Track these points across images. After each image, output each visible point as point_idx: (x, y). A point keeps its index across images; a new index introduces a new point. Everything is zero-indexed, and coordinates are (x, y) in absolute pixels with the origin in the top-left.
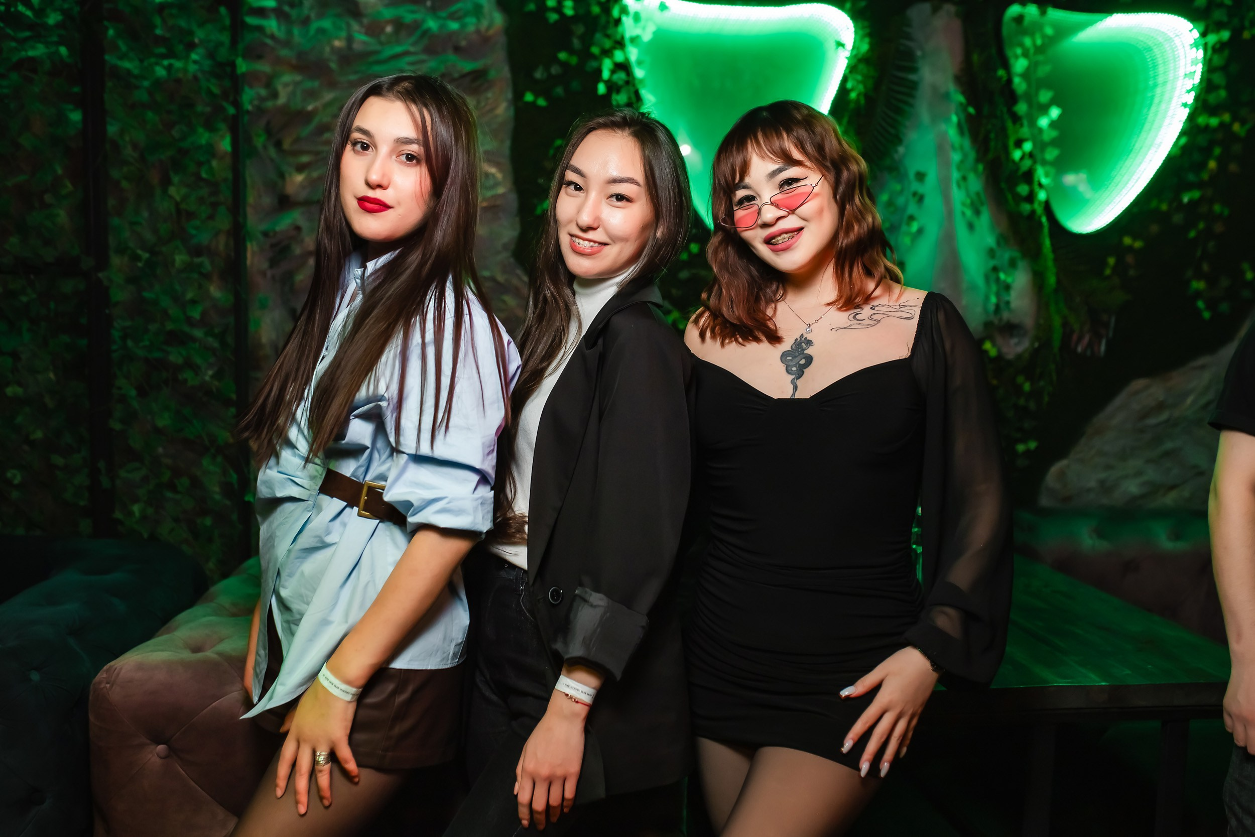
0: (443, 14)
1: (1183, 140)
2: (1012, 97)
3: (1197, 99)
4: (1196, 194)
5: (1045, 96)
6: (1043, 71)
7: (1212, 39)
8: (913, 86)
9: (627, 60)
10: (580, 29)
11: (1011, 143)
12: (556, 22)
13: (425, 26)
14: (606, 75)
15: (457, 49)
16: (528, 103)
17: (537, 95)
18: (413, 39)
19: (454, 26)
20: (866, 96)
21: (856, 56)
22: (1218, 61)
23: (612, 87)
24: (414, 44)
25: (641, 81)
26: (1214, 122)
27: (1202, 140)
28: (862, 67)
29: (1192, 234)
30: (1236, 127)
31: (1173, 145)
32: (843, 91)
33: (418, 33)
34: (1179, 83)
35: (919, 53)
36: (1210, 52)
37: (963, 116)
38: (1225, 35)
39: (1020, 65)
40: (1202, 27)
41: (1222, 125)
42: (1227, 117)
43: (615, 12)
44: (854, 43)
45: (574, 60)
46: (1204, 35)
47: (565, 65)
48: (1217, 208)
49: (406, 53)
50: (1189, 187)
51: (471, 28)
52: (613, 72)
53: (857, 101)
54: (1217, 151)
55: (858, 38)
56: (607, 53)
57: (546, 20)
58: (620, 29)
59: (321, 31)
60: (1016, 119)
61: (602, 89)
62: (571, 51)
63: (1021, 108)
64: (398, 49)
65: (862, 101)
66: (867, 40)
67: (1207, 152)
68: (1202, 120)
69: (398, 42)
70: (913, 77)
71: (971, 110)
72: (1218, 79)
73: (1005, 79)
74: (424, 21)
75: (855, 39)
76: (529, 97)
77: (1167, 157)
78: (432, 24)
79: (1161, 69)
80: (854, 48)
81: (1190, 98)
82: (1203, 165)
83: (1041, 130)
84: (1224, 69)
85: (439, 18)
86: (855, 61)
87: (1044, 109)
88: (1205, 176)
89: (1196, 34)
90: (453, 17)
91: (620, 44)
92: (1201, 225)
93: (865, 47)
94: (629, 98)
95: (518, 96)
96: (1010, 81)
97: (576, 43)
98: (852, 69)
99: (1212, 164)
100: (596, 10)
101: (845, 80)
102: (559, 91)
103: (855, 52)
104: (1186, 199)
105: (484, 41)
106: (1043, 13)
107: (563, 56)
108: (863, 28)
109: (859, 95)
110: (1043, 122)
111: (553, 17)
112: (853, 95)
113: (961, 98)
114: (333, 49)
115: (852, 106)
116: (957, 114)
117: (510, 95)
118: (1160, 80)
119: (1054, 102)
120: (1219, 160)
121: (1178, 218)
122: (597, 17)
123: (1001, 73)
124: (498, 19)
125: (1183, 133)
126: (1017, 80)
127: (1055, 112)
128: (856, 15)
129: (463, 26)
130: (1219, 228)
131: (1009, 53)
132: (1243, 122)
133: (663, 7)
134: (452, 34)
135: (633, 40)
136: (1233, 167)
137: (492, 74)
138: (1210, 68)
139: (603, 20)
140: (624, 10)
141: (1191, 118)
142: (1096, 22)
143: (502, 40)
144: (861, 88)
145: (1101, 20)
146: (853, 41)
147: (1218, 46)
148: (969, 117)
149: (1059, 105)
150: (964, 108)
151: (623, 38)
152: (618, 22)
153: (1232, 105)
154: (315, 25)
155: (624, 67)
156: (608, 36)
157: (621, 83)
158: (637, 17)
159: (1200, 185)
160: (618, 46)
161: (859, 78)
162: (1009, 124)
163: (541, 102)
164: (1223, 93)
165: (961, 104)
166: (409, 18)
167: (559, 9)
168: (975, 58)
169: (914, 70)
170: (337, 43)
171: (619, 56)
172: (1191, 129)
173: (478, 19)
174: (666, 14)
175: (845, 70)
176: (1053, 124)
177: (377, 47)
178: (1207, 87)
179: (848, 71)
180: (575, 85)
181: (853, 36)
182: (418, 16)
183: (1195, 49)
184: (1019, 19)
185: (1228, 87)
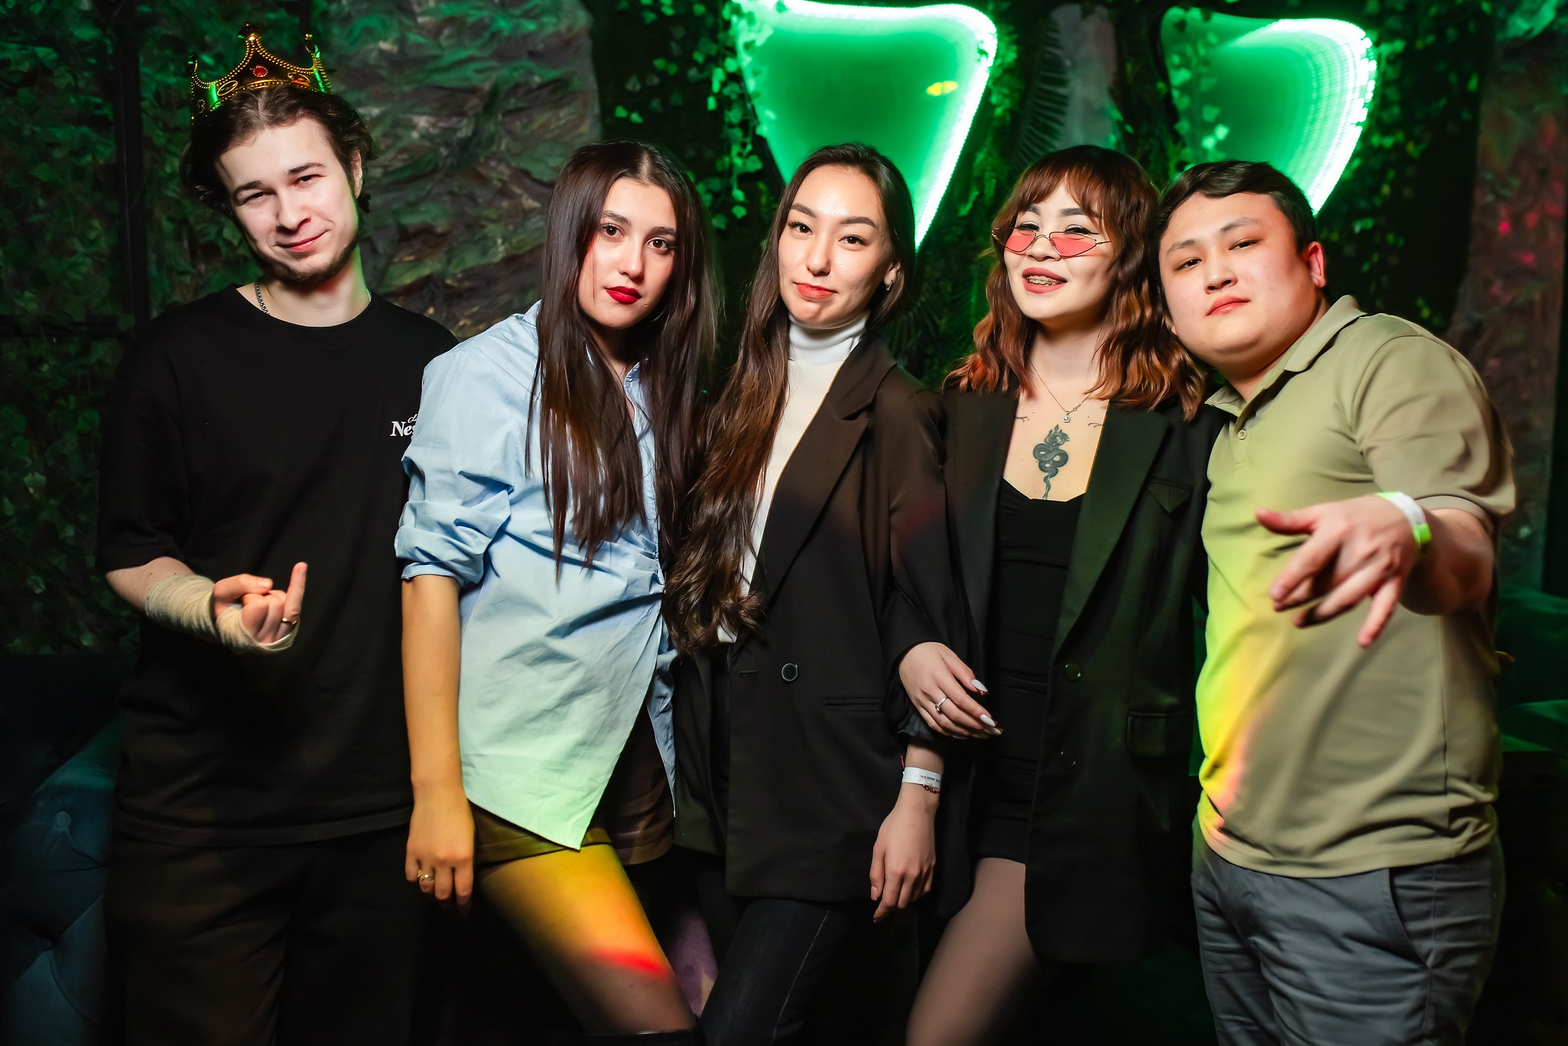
0: (517, 12)
1: (1357, 163)
2: (1172, 114)
3: (1370, 116)
4: (1369, 223)
5: (1210, 113)
6: (1206, 84)
7: (1386, 49)
8: (1063, 101)
9: (739, 69)
10: (679, 32)
11: (1172, 165)
12: (654, 23)
13: (494, 28)
14: (716, 87)
15: (532, 55)
16: (620, 119)
17: (630, 110)
18: (479, 42)
19: (530, 26)
20: (1012, 112)
21: (1001, 65)
22: (1392, 73)
23: (724, 103)
24: (482, 47)
25: (757, 94)
26: (1388, 142)
27: (1376, 163)
28: (1007, 78)
29: (1366, 267)
30: (1411, 148)
31: (1346, 168)
32: (986, 106)
33: (487, 35)
34: (1349, 97)
35: (1068, 63)
36: (1383, 64)
37: (1119, 134)
38: (1399, 45)
39: (1180, 77)
40: (1375, 37)
41: (1396, 146)
42: (1400, 137)
43: (726, 12)
44: (998, 49)
45: (673, 69)
46: (1377, 44)
47: (662, 74)
48: (1391, 238)
49: (470, 59)
50: (1361, 215)
51: (550, 29)
52: (724, 84)
53: (1002, 118)
54: (1391, 174)
55: (1003, 45)
56: (716, 60)
57: (642, 20)
58: (731, 32)
59: (369, 31)
60: (1177, 138)
61: (712, 103)
62: (670, 58)
63: (1183, 126)
64: (463, 54)
65: (1008, 118)
66: (1014, 48)
67: (1379, 176)
68: (1375, 140)
69: (461, 45)
70: (1061, 90)
71: (1129, 129)
72: (1393, 94)
73: (1164, 92)
74: (493, 20)
75: (998, 45)
76: (621, 112)
77: (1338, 182)
78: (503, 25)
79: (1326, 81)
80: (997, 57)
81: (1362, 115)
82: (1376, 190)
83: (1205, 151)
84: (1397, 83)
85: (512, 16)
86: (1000, 71)
87: (1209, 128)
88: (1378, 202)
89: (1368, 43)
90: (528, 15)
91: (732, 51)
92: (1375, 258)
93: (1011, 56)
94: (744, 115)
95: (607, 111)
96: (1169, 97)
97: (675, 49)
98: (996, 81)
99: (1386, 189)
100: (699, 9)
101: (987, 93)
102: (655, 104)
103: (999, 62)
104: (1357, 228)
105: (565, 44)
106: (1207, 18)
107: (659, 63)
108: (1010, 34)
109: (1005, 111)
110: (1209, 143)
111: (650, 17)
112: (999, 111)
113: (1117, 115)
114: (382, 52)
115: (996, 123)
116: (1114, 133)
117: (596, 109)
118: (1325, 91)
119: (1220, 120)
120: (1394, 185)
121: (1349, 250)
122: (701, 18)
123: (1161, 85)
124: (582, 19)
125: (1355, 155)
126: (1176, 94)
127: (1222, 132)
128: (999, 18)
129: (542, 26)
130: (1394, 260)
131: (1168, 63)
132: (1418, 142)
133: (781, 7)
134: (529, 35)
135: (748, 46)
136: (1407, 192)
137: (576, 83)
138: (1384, 82)
139: (710, 21)
140: (737, 10)
141: (1365, 137)
142: (1258, 27)
143: (586, 44)
144: (1007, 103)
145: (1265, 26)
146: (996, 47)
147: (1392, 58)
148: (1126, 134)
149: (1225, 124)
150: (1120, 126)
151: (734, 44)
152: (727, 24)
153: (1404, 124)
154: (359, 24)
155: (736, 77)
156: (715, 41)
157: (734, 97)
158: (751, 18)
159: (1372, 213)
160: (728, 53)
161: (1005, 91)
162: (1170, 145)
163: (636, 117)
164: (1396, 110)
165: (1118, 122)
166: (474, 16)
167: (656, 7)
168: (1129, 67)
169: (1063, 83)
170: (385, 46)
171: (731, 65)
172: (1365, 150)
173: (558, 18)
174: (785, 15)
175: (988, 82)
176: (1220, 145)
177: (437, 52)
178: (1381, 102)
179: (990, 83)
180: (676, 99)
181: (996, 42)
182: (484, 13)
183: (1366, 60)
184: (1181, 25)
185: (1402, 104)
